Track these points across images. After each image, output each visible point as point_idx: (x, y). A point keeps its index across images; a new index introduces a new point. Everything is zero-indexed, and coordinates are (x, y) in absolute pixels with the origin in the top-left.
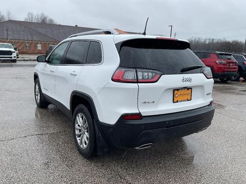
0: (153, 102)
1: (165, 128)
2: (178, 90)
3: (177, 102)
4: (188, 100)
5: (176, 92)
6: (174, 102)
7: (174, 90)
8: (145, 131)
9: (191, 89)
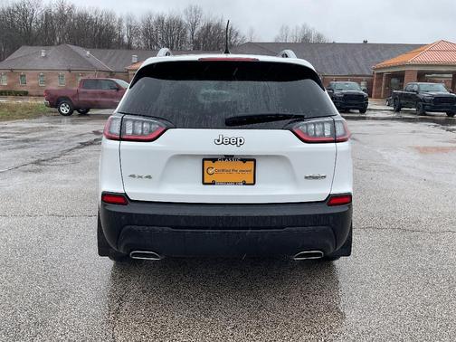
0: (149, 177)
1: (170, 229)
2: (214, 160)
3: (213, 183)
4: (244, 184)
5: (208, 164)
6: (204, 183)
7: (204, 160)
8: (128, 227)
9: (255, 161)
